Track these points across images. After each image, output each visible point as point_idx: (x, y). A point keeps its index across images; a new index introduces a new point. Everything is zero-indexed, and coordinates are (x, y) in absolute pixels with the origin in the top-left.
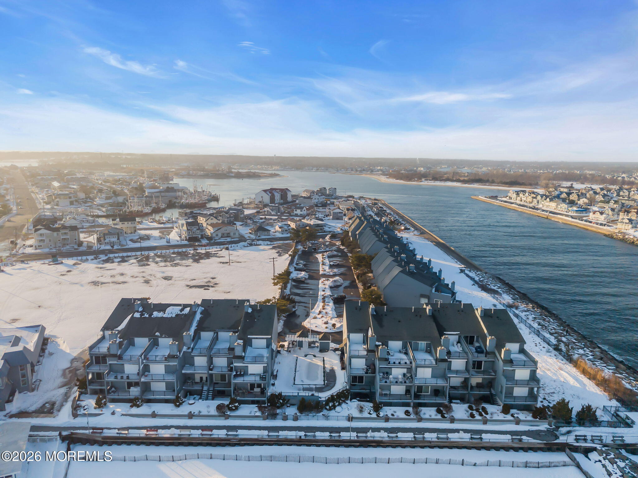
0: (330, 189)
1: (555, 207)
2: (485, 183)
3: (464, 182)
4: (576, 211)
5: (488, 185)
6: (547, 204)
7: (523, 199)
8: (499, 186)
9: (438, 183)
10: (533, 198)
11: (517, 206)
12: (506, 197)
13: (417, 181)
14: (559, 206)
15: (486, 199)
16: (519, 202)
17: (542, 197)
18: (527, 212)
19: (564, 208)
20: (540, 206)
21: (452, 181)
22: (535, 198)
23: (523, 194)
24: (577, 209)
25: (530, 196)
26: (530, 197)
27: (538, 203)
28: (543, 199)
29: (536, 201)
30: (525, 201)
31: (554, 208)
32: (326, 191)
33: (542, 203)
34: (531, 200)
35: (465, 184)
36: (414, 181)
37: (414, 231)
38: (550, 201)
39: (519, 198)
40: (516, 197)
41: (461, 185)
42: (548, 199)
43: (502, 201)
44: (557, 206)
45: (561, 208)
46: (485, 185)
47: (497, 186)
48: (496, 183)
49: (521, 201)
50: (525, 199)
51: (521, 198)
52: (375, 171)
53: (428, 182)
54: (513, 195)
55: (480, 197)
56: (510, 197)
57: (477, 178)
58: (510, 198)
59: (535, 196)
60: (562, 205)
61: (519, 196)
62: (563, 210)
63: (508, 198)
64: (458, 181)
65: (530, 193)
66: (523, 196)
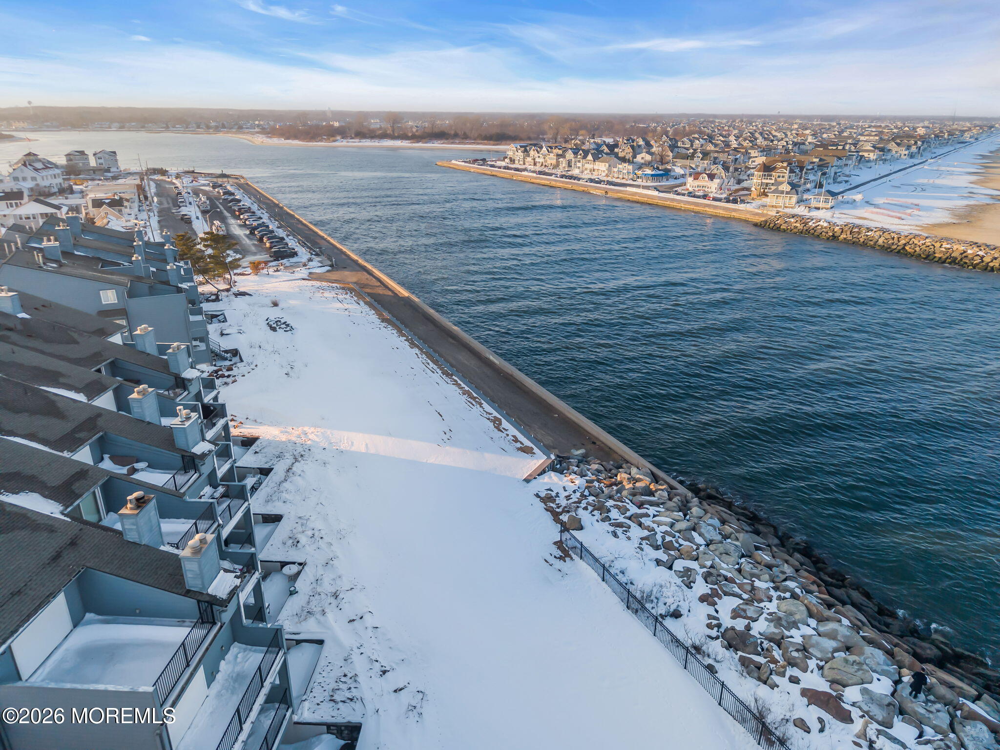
0: (99, 155)
1: (606, 172)
2: (452, 139)
3: (415, 138)
4: (652, 175)
5: (459, 143)
6: (589, 166)
7: (537, 160)
8: (478, 144)
9: (367, 143)
10: (558, 156)
11: (535, 175)
12: (504, 160)
13: (328, 140)
14: (616, 170)
15: (466, 164)
16: (532, 168)
17: (575, 153)
18: (559, 184)
19: (625, 171)
20: (575, 172)
21: (393, 137)
22: (562, 156)
23: (537, 150)
24: (653, 173)
25: (552, 152)
26: (552, 155)
27: (570, 166)
28: (579, 157)
29: (564, 162)
30: (542, 165)
31: (604, 174)
32: (87, 159)
33: (579, 165)
34: (554, 162)
35: (418, 142)
36: (321, 141)
37: (310, 260)
38: (594, 161)
39: (529, 159)
40: (524, 158)
41: (410, 145)
42: (590, 157)
43: (500, 168)
44: (609, 170)
45: (619, 172)
46: (452, 143)
47: (474, 143)
48: (470, 138)
49: (535, 164)
50: (541, 160)
51: (534, 159)
52: (247, 128)
53: (348, 142)
54: (516, 153)
55: (453, 162)
56: (511, 158)
57: (436, 130)
58: (512, 161)
59: (560, 152)
60: (620, 166)
61: (529, 156)
62: (626, 177)
63: (507, 160)
64: (404, 137)
65: (551, 147)
66: (537, 155)
